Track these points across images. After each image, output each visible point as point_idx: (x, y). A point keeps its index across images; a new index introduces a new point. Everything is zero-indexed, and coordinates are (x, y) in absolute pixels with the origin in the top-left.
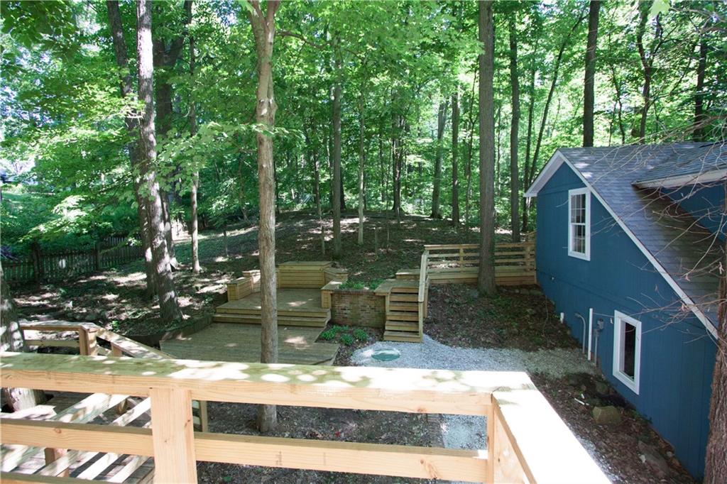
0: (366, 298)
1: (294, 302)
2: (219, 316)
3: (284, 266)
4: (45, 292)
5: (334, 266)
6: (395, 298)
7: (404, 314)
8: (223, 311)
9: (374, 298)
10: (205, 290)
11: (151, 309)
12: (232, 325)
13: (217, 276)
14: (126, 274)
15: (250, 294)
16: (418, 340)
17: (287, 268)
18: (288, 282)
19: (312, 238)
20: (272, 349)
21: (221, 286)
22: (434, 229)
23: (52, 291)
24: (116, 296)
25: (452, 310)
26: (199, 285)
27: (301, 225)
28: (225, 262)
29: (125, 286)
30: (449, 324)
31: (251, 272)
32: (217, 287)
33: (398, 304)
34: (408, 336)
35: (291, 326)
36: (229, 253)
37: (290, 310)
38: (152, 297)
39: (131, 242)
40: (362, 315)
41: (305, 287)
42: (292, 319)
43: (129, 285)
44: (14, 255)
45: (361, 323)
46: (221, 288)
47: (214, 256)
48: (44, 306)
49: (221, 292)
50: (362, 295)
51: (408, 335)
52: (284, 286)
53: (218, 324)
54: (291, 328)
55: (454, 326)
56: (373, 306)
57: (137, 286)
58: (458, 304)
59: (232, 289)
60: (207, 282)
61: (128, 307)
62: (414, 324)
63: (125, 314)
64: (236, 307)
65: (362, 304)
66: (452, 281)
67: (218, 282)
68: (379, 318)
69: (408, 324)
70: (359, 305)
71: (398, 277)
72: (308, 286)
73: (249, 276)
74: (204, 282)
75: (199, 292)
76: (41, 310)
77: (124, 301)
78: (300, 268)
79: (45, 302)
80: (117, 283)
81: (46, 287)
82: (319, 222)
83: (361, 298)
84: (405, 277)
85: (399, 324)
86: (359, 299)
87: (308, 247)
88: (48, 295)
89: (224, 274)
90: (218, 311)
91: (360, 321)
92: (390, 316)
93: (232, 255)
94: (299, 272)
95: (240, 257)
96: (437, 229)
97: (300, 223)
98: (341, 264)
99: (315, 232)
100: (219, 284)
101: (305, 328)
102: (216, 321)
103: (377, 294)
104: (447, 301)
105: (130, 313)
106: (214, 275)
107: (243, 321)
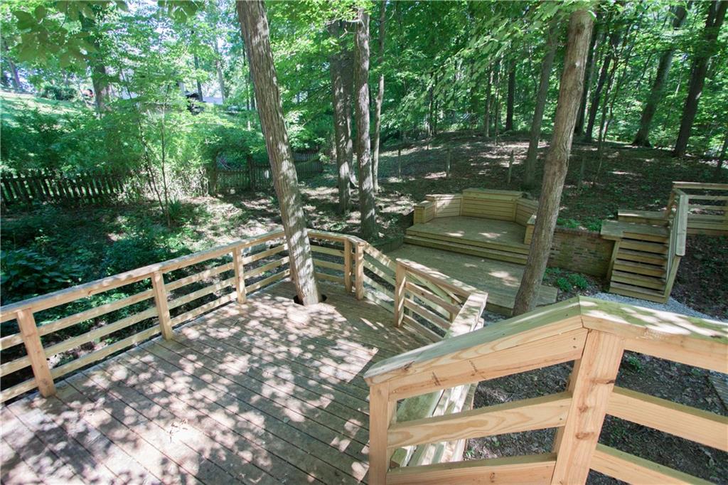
0: (586, 240)
1: (487, 232)
2: (410, 237)
3: (470, 192)
4: (260, 198)
5: (525, 196)
6: (626, 244)
7: (640, 266)
8: (413, 233)
9: (597, 241)
10: (389, 210)
11: (346, 223)
12: (424, 248)
13: (396, 197)
14: (313, 187)
15: (434, 219)
16: (662, 301)
17: (473, 195)
18: (473, 211)
19: (487, 163)
20: (535, 290)
21: (403, 207)
22: (648, 160)
23: (265, 198)
24: (314, 208)
25: (708, 270)
26: (382, 205)
27: (469, 148)
28: (400, 183)
29: (316, 199)
30: (704, 288)
31: (435, 195)
32: (399, 208)
33: (629, 253)
34: (649, 293)
35: (488, 258)
36: (402, 174)
37: (488, 242)
38: (343, 212)
39: (320, 157)
40: (574, 258)
41: (491, 217)
42: (490, 251)
43: (320, 198)
44: (229, 164)
45: (571, 267)
46: (404, 210)
47: (387, 176)
48: (265, 210)
49: (405, 213)
50: (579, 236)
51: (646, 292)
52: (466, 214)
53: (410, 246)
54: (489, 260)
55: (711, 290)
56: (593, 251)
57: (327, 200)
58: (717, 264)
59: (419, 212)
60: (389, 202)
61: (326, 219)
62: (656, 281)
63: (327, 225)
64: (425, 230)
65: (578, 246)
66: (705, 232)
67: (398, 203)
68: (598, 265)
69: (646, 279)
70: (574, 247)
71: (620, 219)
72: (495, 217)
73: (433, 200)
74: (386, 202)
75: (383, 212)
76: (263, 214)
77: (321, 213)
78: (487, 197)
79: (264, 207)
80: (310, 196)
81: (261, 194)
82: (489, 145)
83: (577, 240)
84: (631, 220)
85: (632, 276)
86: (575, 240)
87: (487, 172)
88: (263, 201)
89: (402, 195)
90: (407, 233)
91: (570, 264)
92: (618, 265)
93: (404, 177)
94: (487, 200)
95: (413, 179)
96: (653, 160)
97: (465, 145)
98: (532, 195)
99: (488, 156)
100: (401, 205)
101: (506, 264)
102: (407, 243)
103: (604, 238)
104: (699, 257)
105: (332, 225)
106: (392, 195)
107: (435, 247)
